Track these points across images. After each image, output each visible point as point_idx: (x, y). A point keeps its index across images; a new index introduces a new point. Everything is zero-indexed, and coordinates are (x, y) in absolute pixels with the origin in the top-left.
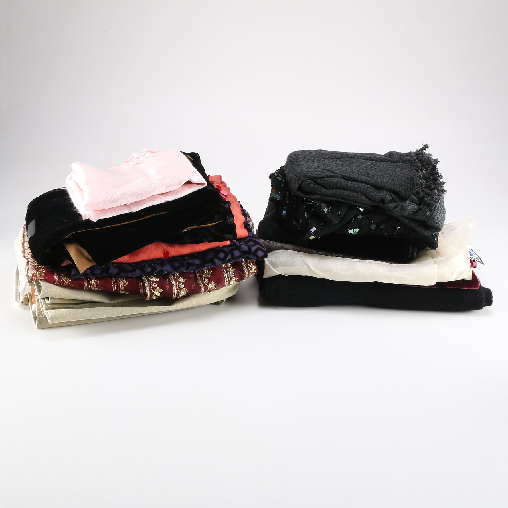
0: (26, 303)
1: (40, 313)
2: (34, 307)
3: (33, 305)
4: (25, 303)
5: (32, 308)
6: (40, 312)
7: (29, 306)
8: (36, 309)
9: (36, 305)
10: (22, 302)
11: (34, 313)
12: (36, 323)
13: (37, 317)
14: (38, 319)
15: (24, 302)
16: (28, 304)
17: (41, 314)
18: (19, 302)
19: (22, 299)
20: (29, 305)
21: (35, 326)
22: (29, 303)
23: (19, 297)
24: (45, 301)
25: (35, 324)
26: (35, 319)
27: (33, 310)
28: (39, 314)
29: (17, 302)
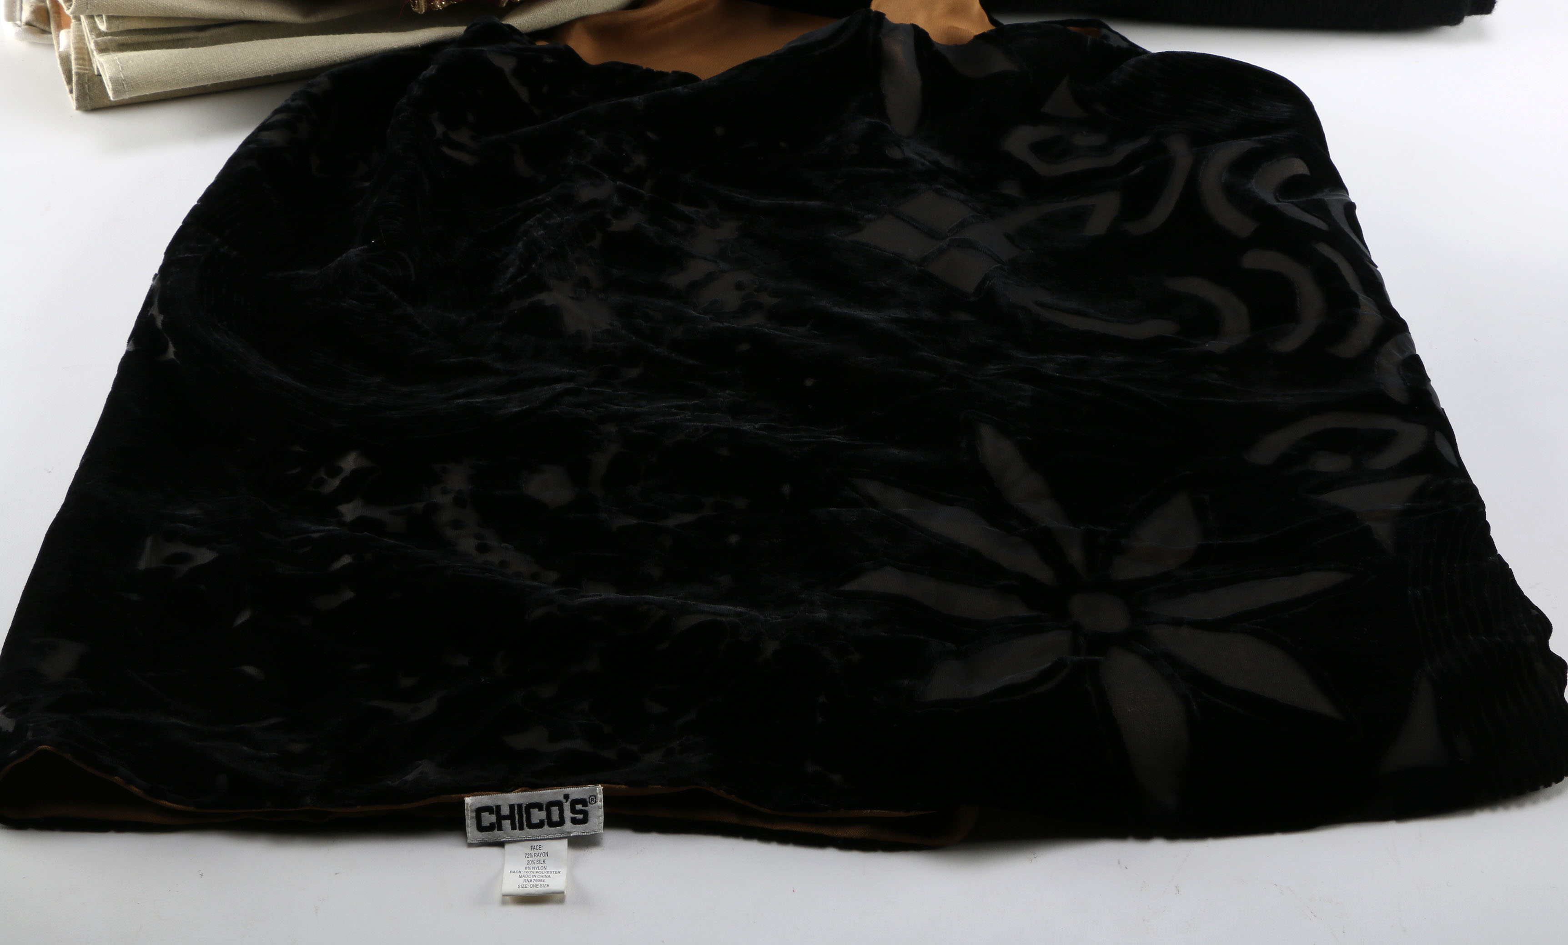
0: (42, 26)
1: (83, 59)
2: (65, 39)
3: (63, 33)
4: (38, 25)
5: (58, 43)
6: (84, 56)
7: (50, 35)
8: (72, 45)
9: (71, 34)
10: (28, 24)
11: (65, 61)
12: (71, 92)
13: (73, 72)
14: (77, 81)
15: (35, 23)
16: (47, 29)
17: (87, 63)
18: (18, 22)
19: (26, 14)
20: (50, 33)
21: (71, 101)
22: (52, 26)
23: (18, 7)
24: (95, 23)
25: (70, 95)
26: (69, 81)
27: (61, 49)
28: (81, 62)
29: (10, 24)
